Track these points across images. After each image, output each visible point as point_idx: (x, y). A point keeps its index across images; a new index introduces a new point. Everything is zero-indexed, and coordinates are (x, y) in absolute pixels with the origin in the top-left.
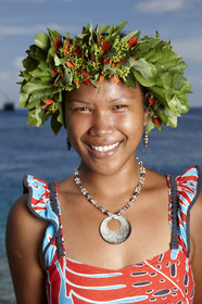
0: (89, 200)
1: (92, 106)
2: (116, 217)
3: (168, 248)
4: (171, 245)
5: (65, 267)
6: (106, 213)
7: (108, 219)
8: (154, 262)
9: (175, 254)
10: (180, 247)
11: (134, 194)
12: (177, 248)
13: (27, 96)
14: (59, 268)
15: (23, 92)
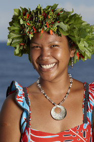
0: (46, 97)
1: (40, 46)
2: (58, 106)
3: (82, 122)
4: (83, 121)
5: (30, 133)
6: (54, 104)
7: (55, 107)
8: (75, 129)
9: (85, 126)
10: (88, 122)
11: (67, 93)
12: (87, 123)
13: (11, 40)
14: (27, 134)
15: (9, 38)
